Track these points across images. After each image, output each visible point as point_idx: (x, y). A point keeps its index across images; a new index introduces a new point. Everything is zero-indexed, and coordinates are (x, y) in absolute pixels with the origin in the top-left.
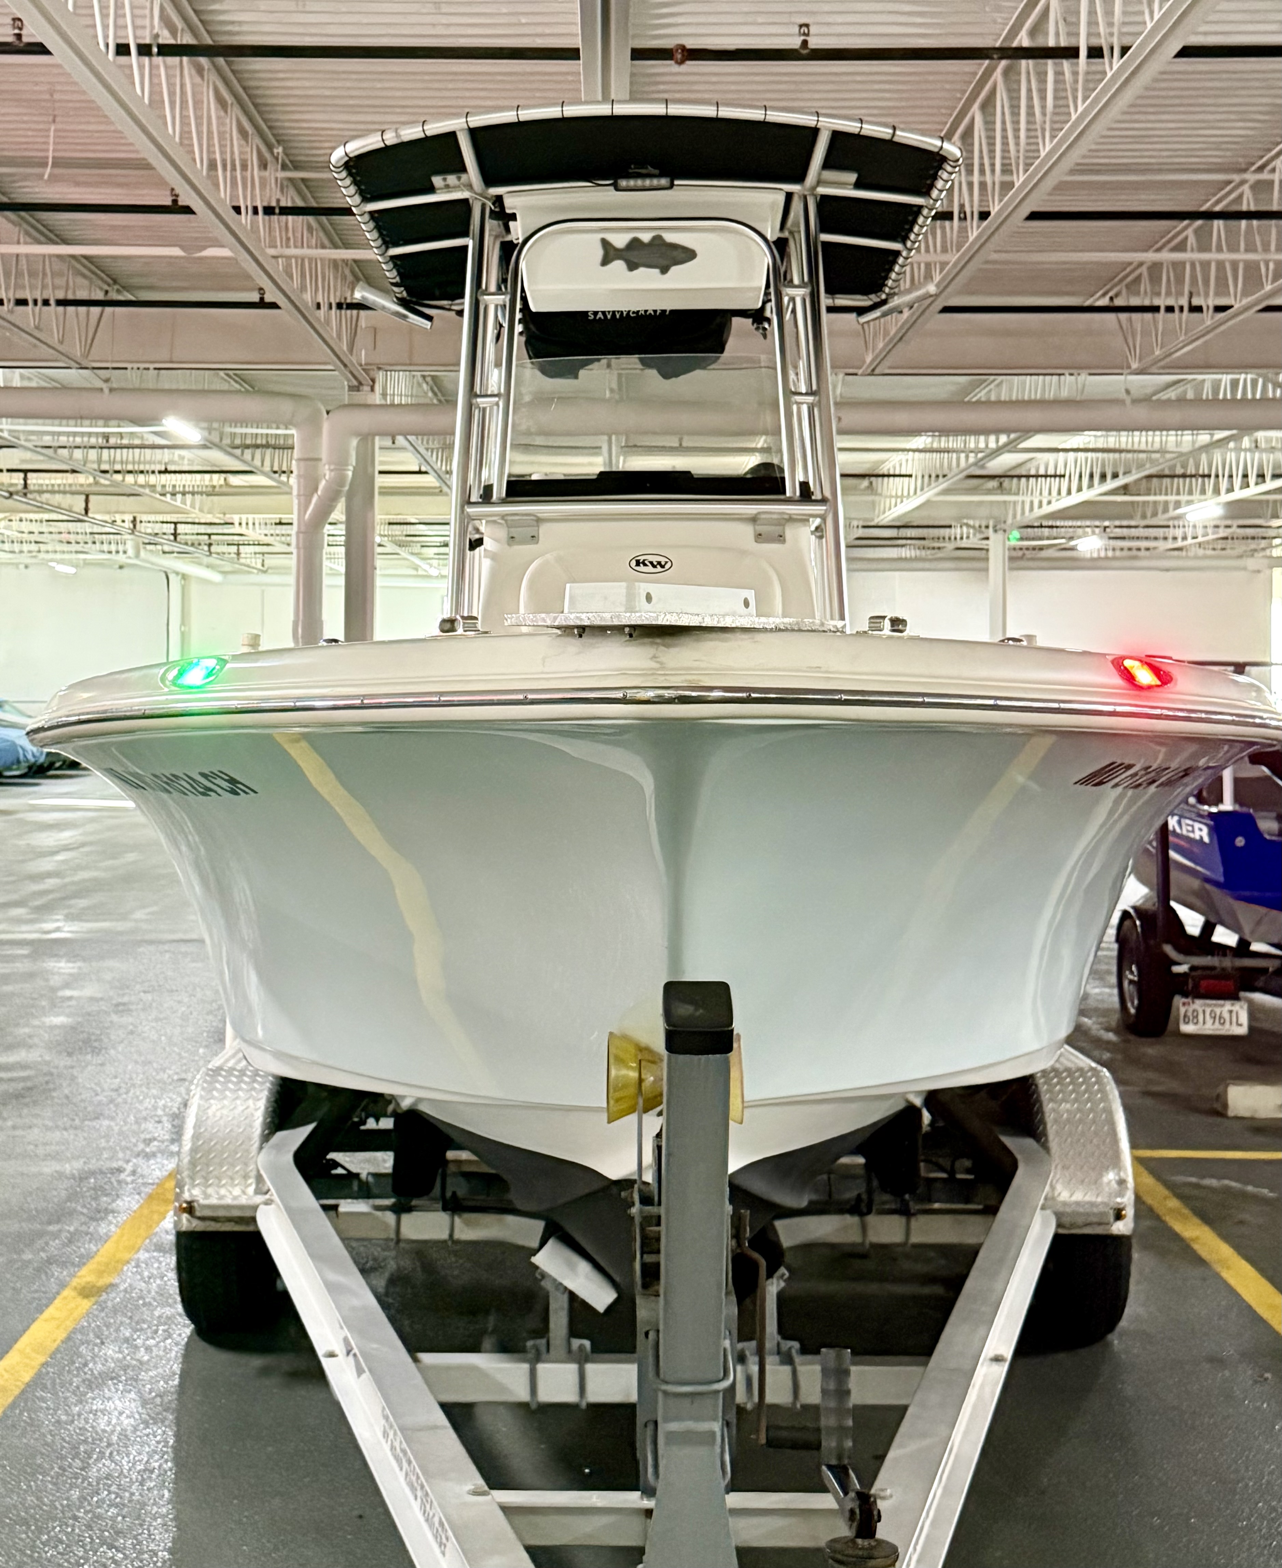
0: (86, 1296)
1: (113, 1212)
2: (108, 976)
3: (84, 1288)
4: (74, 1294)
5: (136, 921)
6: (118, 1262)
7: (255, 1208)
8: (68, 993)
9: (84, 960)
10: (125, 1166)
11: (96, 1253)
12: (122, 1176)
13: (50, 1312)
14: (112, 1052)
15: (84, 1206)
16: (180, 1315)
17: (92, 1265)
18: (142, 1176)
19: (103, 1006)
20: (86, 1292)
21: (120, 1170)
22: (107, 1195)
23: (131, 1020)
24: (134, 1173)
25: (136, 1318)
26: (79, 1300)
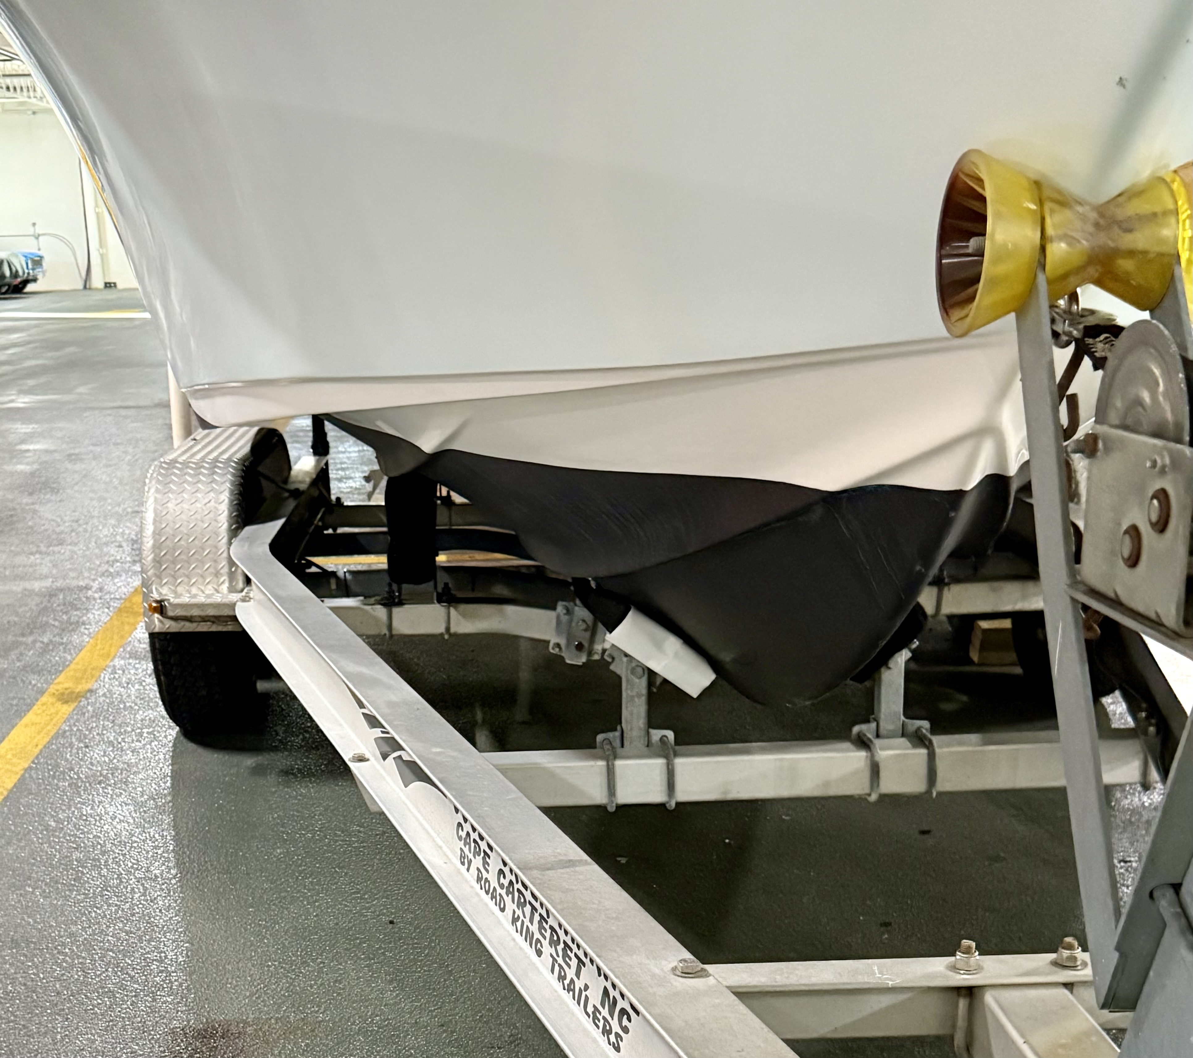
0: (66, 702)
1: (84, 623)
2: (59, 434)
3: (62, 694)
4: (51, 700)
5: (80, 394)
6: (93, 669)
7: (233, 606)
8: (24, 447)
9: (37, 423)
10: (92, 584)
11: (71, 662)
12: (90, 593)
13: (30, 717)
14: (69, 491)
15: (55, 620)
16: (163, 717)
17: (68, 672)
18: (109, 593)
19: (57, 456)
20: (65, 698)
21: (87, 588)
22: (77, 609)
23: (83, 466)
24: (101, 589)
25: (119, 721)
26: (59, 705)
